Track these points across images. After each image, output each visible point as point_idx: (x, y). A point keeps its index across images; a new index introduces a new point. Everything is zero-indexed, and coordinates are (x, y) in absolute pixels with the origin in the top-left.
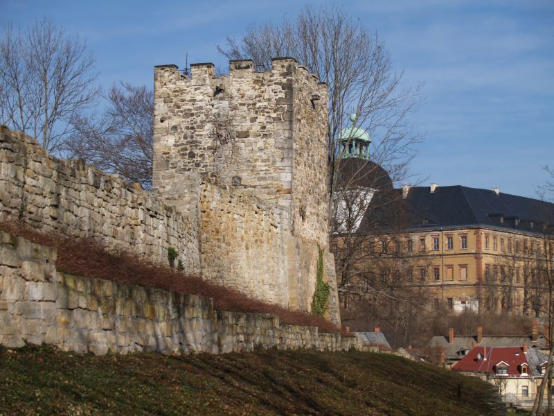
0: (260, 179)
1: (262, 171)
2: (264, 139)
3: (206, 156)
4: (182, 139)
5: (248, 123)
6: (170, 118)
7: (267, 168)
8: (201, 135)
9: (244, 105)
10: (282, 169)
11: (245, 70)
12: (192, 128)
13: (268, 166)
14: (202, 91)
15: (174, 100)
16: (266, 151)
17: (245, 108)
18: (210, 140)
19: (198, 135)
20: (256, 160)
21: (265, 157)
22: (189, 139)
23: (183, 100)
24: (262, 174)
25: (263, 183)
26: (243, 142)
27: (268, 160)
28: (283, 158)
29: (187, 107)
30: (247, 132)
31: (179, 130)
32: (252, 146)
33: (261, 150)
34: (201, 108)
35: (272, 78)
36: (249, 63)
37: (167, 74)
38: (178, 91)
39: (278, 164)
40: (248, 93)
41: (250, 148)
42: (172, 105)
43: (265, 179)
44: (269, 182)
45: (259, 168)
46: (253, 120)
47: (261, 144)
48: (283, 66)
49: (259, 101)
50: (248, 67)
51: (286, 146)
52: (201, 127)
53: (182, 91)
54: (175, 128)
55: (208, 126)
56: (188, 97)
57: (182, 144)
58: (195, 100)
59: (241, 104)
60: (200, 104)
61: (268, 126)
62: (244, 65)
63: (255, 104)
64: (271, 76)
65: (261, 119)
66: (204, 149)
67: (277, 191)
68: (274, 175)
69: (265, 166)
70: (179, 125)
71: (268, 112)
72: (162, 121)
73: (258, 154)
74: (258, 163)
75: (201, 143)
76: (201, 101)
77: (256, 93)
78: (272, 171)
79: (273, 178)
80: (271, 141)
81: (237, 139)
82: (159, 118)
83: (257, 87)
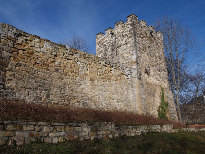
0: (126, 60)
1: (126, 57)
2: (126, 45)
3: (110, 58)
4: (103, 54)
5: (121, 42)
6: (100, 49)
7: (128, 55)
8: (108, 51)
9: (119, 36)
10: (133, 54)
11: (119, 25)
12: (106, 50)
13: (128, 54)
14: (108, 37)
15: (101, 43)
16: (127, 49)
17: (120, 37)
18: (111, 52)
19: (107, 52)
20: (124, 54)
21: (127, 52)
22: (105, 54)
23: (103, 42)
24: (126, 58)
25: (127, 61)
26: (120, 49)
27: (128, 52)
28: (133, 50)
29: (104, 44)
30: (121, 45)
31: (102, 52)
32: (122, 49)
33: (125, 49)
34: (108, 43)
35: (127, 24)
36: (120, 22)
37: (99, 36)
38: (102, 40)
39: (131, 53)
40: (120, 32)
41: (122, 50)
42: (100, 44)
43: (127, 60)
44: (128, 61)
45: (125, 56)
46: (122, 40)
47: (125, 47)
48: (130, 18)
49: (124, 33)
50: (120, 23)
51: (133, 46)
52: (108, 49)
53: (103, 39)
54: (101, 51)
55: (110, 48)
56: (104, 41)
57: (103, 56)
58: (107, 41)
59: (118, 36)
60: (108, 41)
61: (127, 40)
62: (118, 23)
63: (122, 34)
64: (127, 23)
65: (125, 39)
66: (109, 55)
67: (132, 63)
68: (130, 57)
69: (127, 55)
70: (102, 50)
71: (127, 36)
72: (98, 51)
73: (125, 51)
74: (125, 55)
75: (108, 54)
76: (108, 40)
77: (123, 30)
78: (129, 56)
79: (130, 59)
80: (128, 45)
81: (118, 48)
82: (97, 50)
83: (123, 28)
